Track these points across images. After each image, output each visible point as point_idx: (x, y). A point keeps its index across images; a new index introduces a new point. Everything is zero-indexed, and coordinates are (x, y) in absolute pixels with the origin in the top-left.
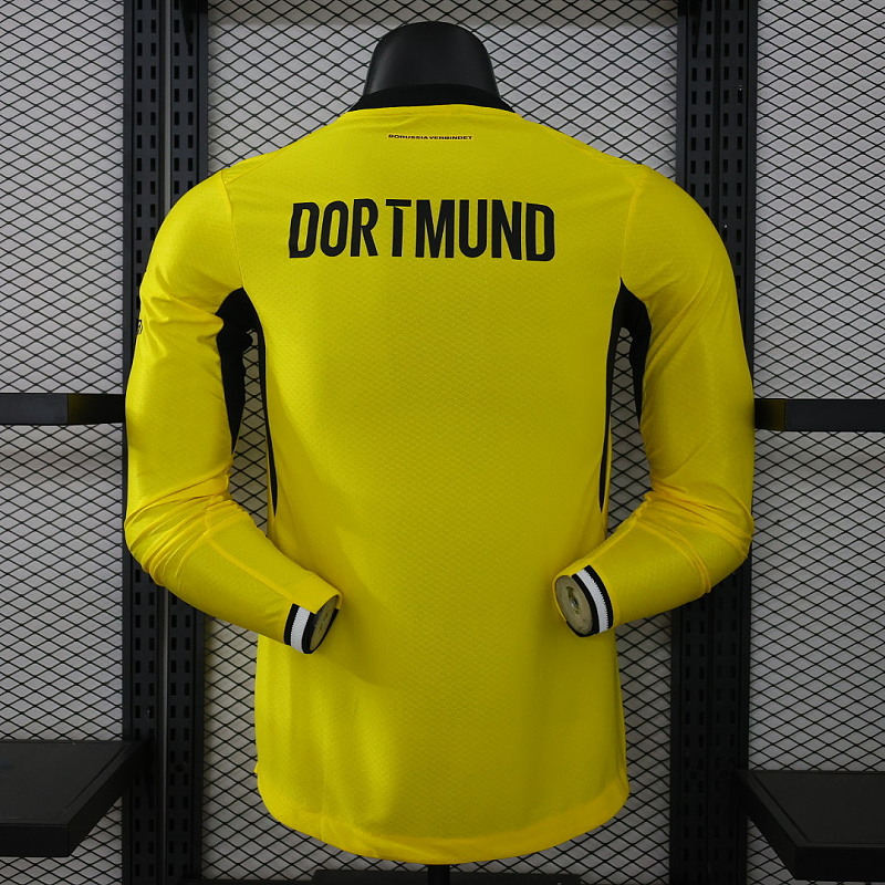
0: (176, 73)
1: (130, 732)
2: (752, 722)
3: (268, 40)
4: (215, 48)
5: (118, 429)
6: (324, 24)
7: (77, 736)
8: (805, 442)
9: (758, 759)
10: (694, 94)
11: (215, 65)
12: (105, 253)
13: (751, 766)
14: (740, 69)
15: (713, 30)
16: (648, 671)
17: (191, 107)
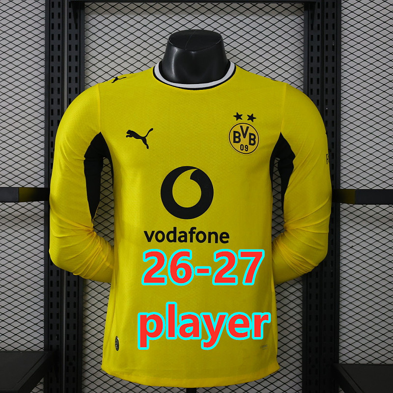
0: (70, 37)
1: (48, 347)
2: (340, 341)
3: (113, 22)
4: (88, 26)
5: (42, 204)
6: (139, 14)
7: (23, 349)
8: (365, 209)
9: (343, 358)
10: (312, 47)
11: (88, 34)
12: (36, 121)
13: (340, 362)
14: (333, 35)
15: (320, 18)
16: (291, 317)
17: (77, 53)
